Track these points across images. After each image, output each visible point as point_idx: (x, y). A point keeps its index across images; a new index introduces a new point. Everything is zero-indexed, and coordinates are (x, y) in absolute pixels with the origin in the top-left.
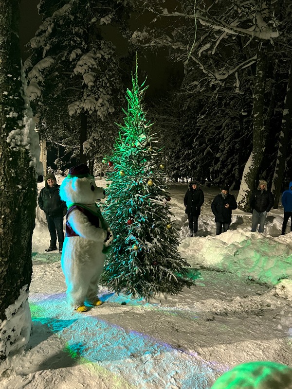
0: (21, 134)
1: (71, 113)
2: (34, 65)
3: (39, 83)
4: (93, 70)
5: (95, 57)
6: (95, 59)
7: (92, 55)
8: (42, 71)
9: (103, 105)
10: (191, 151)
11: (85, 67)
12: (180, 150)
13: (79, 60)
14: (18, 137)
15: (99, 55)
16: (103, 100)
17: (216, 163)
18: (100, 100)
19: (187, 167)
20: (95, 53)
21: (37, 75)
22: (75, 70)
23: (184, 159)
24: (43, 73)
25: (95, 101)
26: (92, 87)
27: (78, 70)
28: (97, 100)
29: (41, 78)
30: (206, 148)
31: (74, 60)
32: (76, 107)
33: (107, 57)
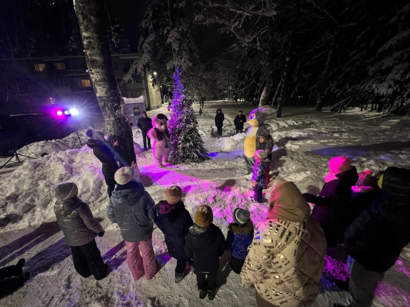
0: (120, 111)
1: (168, 68)
2: (145, 39)
3: (149, 51)
4: (178, 40)
5: (178, 31)
6: (178, 32)
7: (176, 30)
8: (149, 44)
9: (185, 62)
10: (244, 82)
11: (173, 38)
12: (238, 82)
13: (169, 34)
14: (119, 112)
15: (180, 29)
16: (185, 59)
17: (258, 90)
18: (183, 59)
19: (242, 92)
20: (178, 28)
21: (147, 46)
22: (167, 41)
23: (240, 88)
24: (150, 44)
25: (180, 60)
26: (178, 51)
27: (169, 40)
28: (181, 59)
29: (149, 48)
30: (252, 81)
31: (166, 34)
32: (170, 65)
33: (185, 30)
